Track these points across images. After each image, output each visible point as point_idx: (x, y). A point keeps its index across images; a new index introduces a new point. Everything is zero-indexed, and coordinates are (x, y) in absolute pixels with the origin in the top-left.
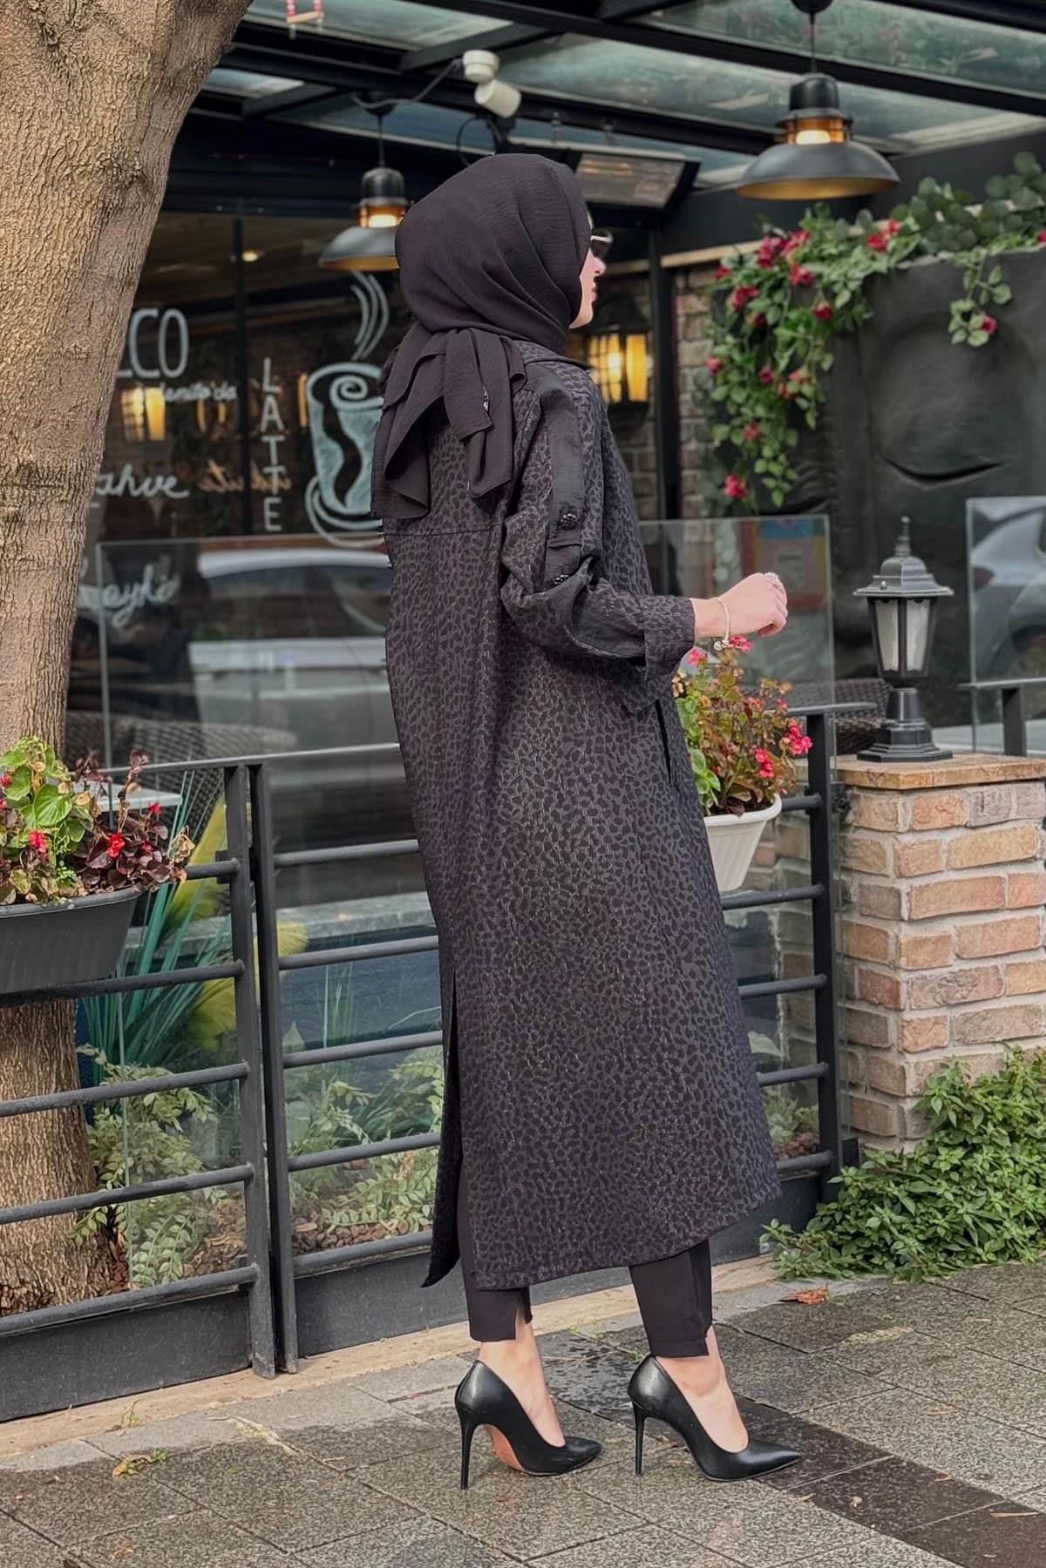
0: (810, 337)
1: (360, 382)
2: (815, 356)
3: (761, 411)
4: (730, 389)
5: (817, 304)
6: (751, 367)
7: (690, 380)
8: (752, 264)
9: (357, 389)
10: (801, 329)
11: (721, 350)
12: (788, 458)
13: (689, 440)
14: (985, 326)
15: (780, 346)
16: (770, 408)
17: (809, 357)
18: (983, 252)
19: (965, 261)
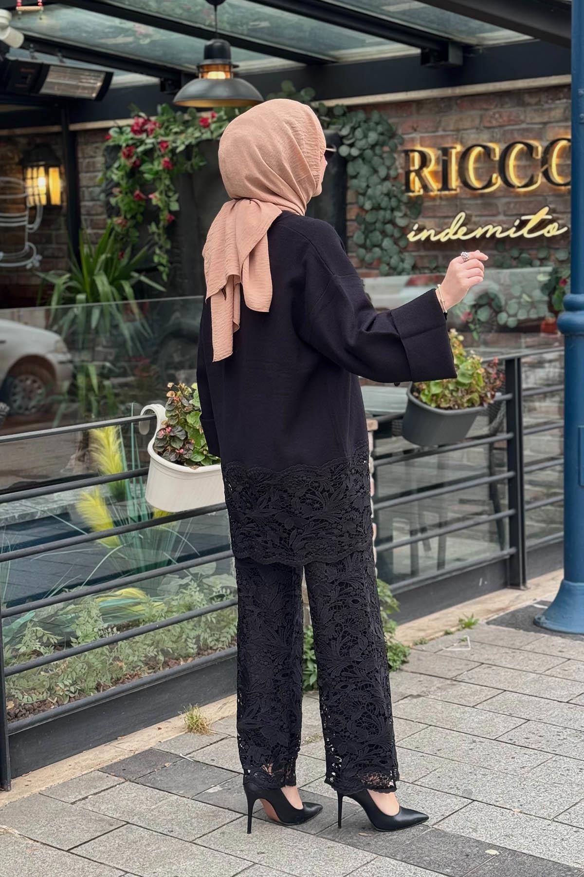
7: (86, 194)
8: (128, 132)
13: (87, 228)
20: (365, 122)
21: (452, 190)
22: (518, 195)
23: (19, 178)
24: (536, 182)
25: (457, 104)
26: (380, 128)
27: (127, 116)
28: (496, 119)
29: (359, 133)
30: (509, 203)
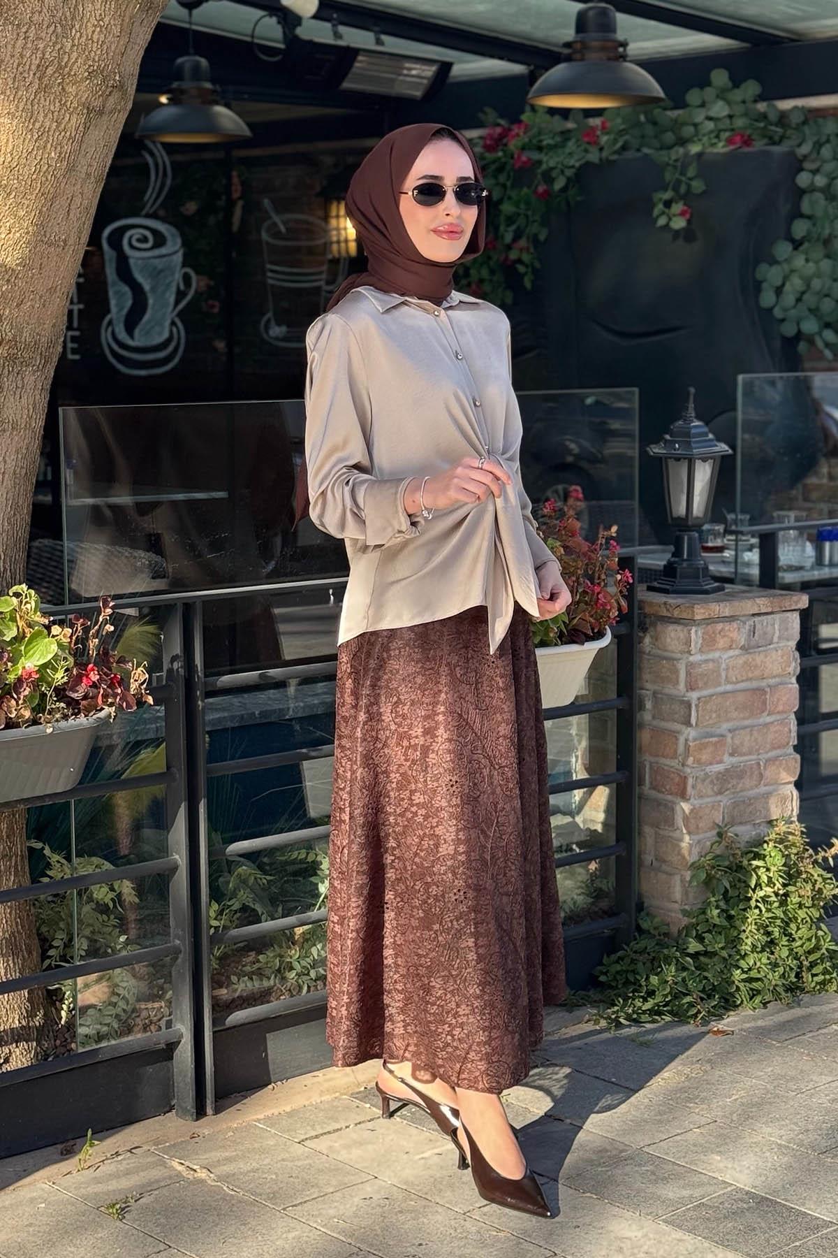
0: (530, 213)
1: (147, 233)
2: (534, 229)
3: (485, 273)
5: (536, 187)
8: (479, 148)
9: (144, 240)
10: (522, 206)
14: (683, 214)
15: (502, 218)
16: (492, 272)
17: (527, 231)
18: (681, 150)
19: (666, 159)
23: (319, 218)
27: (479, 125)
29: (826, 152)
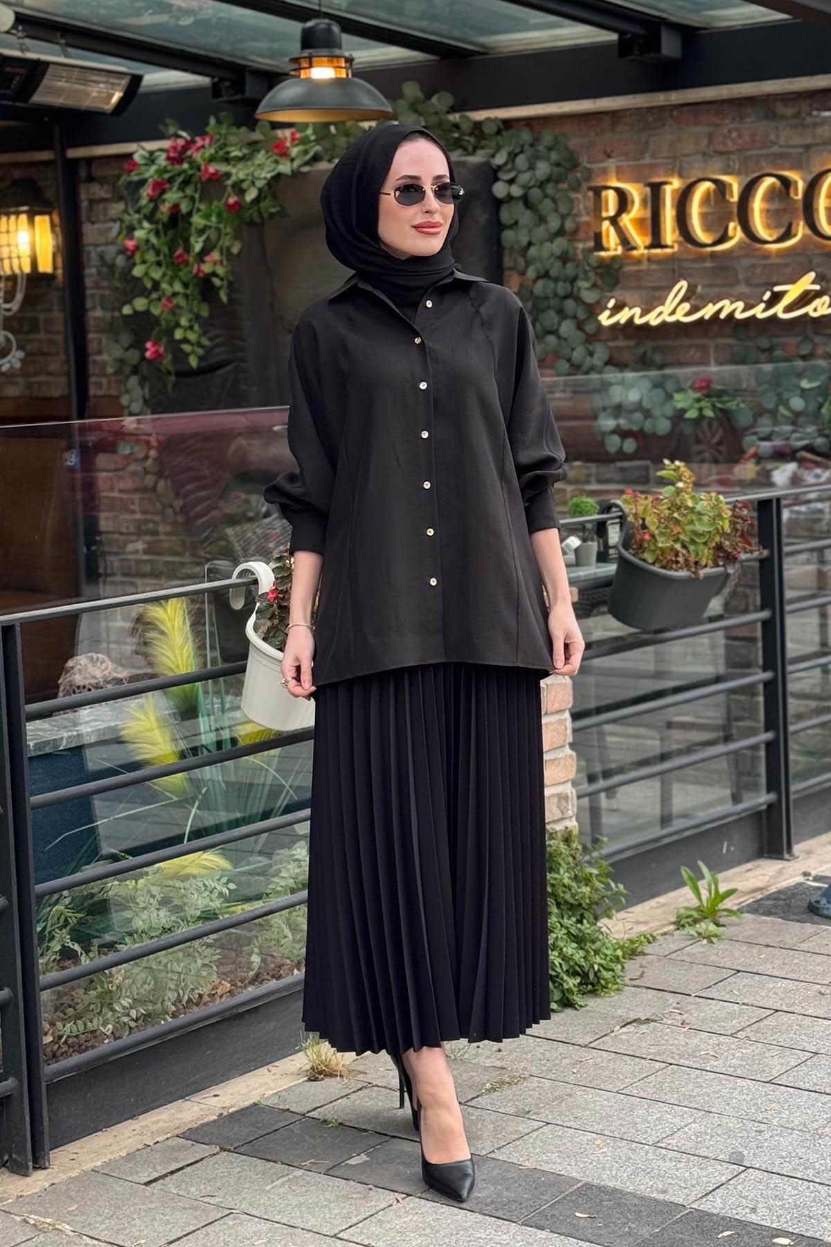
0: (221, 226)
2: (225, 242)
3: (178, 287)
4: (148, 268)
5: (227, 199)
6: (165, 249)
7: (94, 256)
8: (162, 160)
10: (214, 219)
11: (139, 234)
12: (201, 326)
13: (94, 308)
15: (193, 230)
16: (185, 285)
17: (221, 242)
20: (532, 145)
21: (666, 246)
22: (767, 255)
24: (795, 235)
25: (671, 116)
26: (554, 156)
27: (161, 136)
28: (732, 140)
29: (521, 161)
30: (754, 266)
